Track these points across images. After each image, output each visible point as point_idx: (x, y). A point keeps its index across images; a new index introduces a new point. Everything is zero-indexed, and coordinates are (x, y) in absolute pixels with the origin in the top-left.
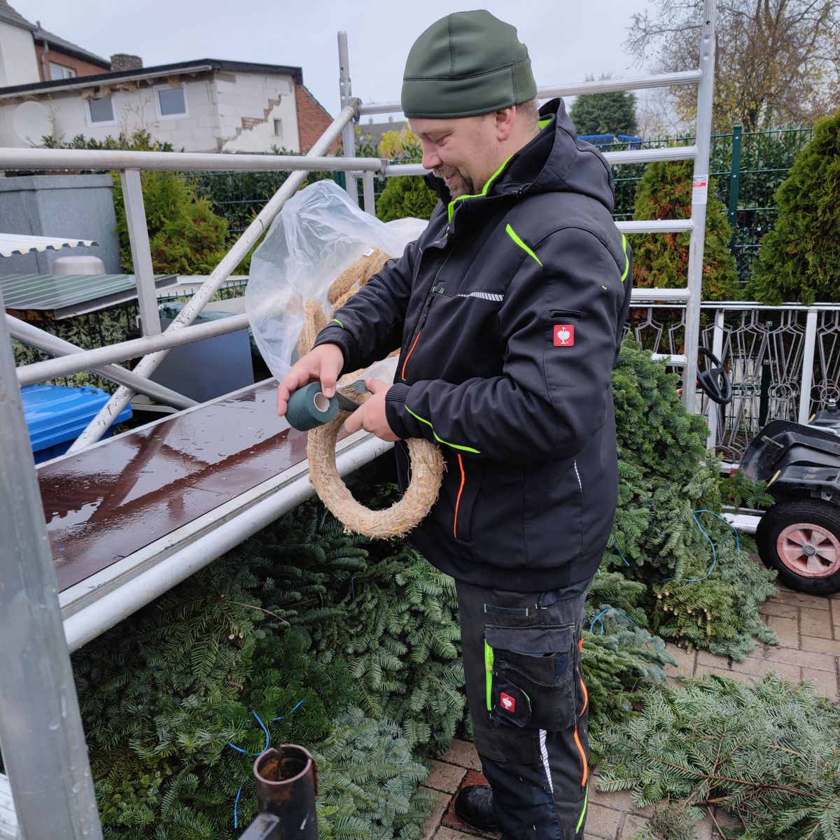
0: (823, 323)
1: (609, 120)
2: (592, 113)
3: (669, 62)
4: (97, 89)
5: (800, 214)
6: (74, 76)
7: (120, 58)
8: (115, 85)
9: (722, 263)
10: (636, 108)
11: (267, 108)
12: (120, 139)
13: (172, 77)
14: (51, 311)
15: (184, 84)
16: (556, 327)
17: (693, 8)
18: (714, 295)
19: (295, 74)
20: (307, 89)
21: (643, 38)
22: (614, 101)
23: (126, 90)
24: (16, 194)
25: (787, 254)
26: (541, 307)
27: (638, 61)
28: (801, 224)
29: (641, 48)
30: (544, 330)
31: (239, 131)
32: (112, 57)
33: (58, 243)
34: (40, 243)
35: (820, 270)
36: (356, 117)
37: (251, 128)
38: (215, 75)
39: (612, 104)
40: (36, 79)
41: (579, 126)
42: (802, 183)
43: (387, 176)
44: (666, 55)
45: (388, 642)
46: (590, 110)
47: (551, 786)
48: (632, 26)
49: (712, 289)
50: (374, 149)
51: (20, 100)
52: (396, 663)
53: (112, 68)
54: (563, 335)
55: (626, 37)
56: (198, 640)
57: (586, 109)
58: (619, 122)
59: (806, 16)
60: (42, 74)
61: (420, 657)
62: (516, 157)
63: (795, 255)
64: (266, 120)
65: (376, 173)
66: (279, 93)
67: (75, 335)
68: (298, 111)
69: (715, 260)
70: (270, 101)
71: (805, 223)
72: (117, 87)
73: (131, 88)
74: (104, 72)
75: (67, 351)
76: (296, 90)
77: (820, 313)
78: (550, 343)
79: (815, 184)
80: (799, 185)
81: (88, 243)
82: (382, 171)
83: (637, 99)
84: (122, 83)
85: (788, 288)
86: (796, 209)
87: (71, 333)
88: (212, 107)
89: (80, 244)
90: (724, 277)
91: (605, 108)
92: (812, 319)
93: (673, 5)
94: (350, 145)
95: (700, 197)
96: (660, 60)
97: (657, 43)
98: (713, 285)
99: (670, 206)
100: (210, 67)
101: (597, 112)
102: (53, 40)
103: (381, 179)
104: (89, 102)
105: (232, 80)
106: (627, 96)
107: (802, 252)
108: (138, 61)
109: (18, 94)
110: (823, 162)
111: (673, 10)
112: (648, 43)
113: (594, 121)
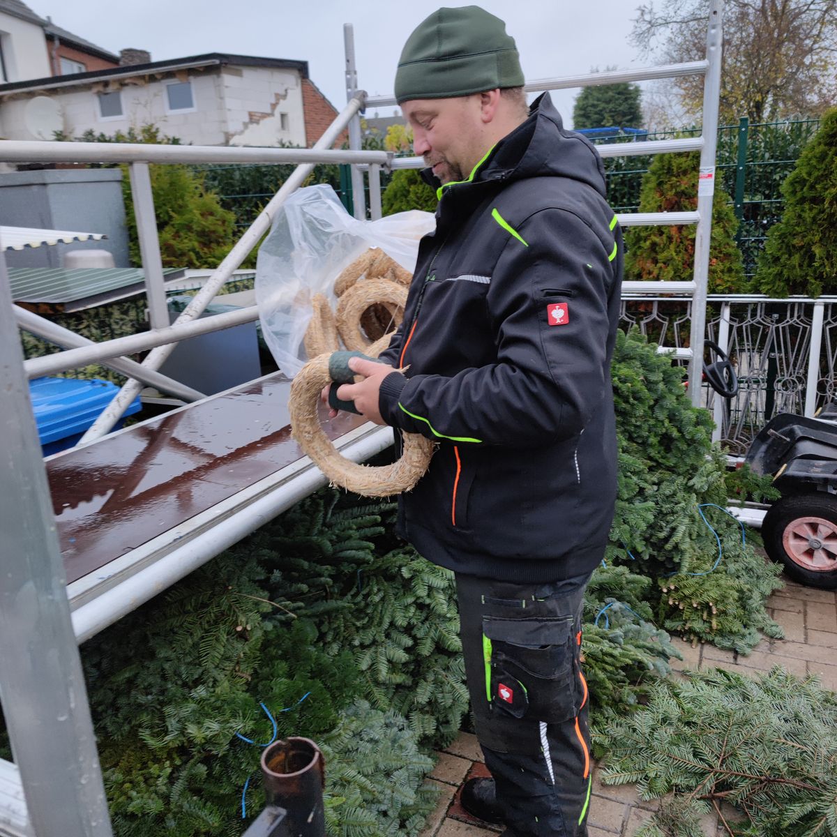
0: (829, 316)
1: (614, 113)
2: (597, 106)
3: (674, 54)
4: (106, 84)
5: (807, 206)
6: (84, 70)
7: (128, 52)
8: (124, 79)
9: (728, 256)
10: (641, 101)
11: (273, 101)
12: (129, 133)
13: (181, 72)
14: (62, 304)
15: (192, 78)
18: (720, 288)
19: (301, 68)
20: (313, 83)
21: (649, 29)
22: (620, 93)
23: (135, 84)
24: (27, 188)
25: (794, 246)
27: (642, 54)
28: (808, 216)
29: (646, 40)
30: (537, 311)
31: (246, 125)
32: (121, 52)
33: (68, 236)
34: (51, 236)
35: (826, 262)
36: (362, 109)
37: (257, 122)
38: (222, 69)
39: (617, 96)
40: (47, 74)
41: (584, 119)
42: (809, 174)
43: (393, 169)
44: (671, 48)
45: (394, 635)
46: (595, 102)
48: (637, 18)
49: (718, 282)
50: (379, 142)
51: (31, 95)
52: (402, 656)
53: (121, 63)
54: (557, 314)
55: (631, 29)
56: (207, 631)
57: (591, 102)
58: (624, 115)
59: (812, 7)
60: (53, 69)
61: (426, 649)
62: (501, 144)
63: (802, 247)
64: (272, 115)
65: (382, 166)
66: (285, 86)
67: (85, 328)
68: (304, 105)
69: (720, 252)
70: (277, 95)
71: (812, 215)
72: (127, 82)
73: (140, 82)
74: (113, 66)
75: (76, 344)
76: (302, 84)
77: (826, 306)
78: (544, 323)
79: (822, 176)
80: (805, 176)
81: (98, 237)
82: (388, 164)
83: (642, 91)
84: (130, 78)
85: (795, 281)
86: (802, 200)
87: (81, 327)
88: (219, 101)
89: (90, 238)
90: (730, 270)
91: (610, 100)
92: (818, 312)
94: (356, 139)
95: (706, 188)
96: (665, 53)
97: (664, 34)
98: (720, 278)
99: (676, 199)
100: (217, 62)
101: (603, 105)
102: (63, 35)
103: (387, 172)
104: (99, 96)
105: (239, 74)
106: (631, 88)
107: (810, 245)
108: (145, 54)
109: (28, 89)
110: (830, 153)
111: (678, 1)
112: (653, 35)
113: (599, 114)
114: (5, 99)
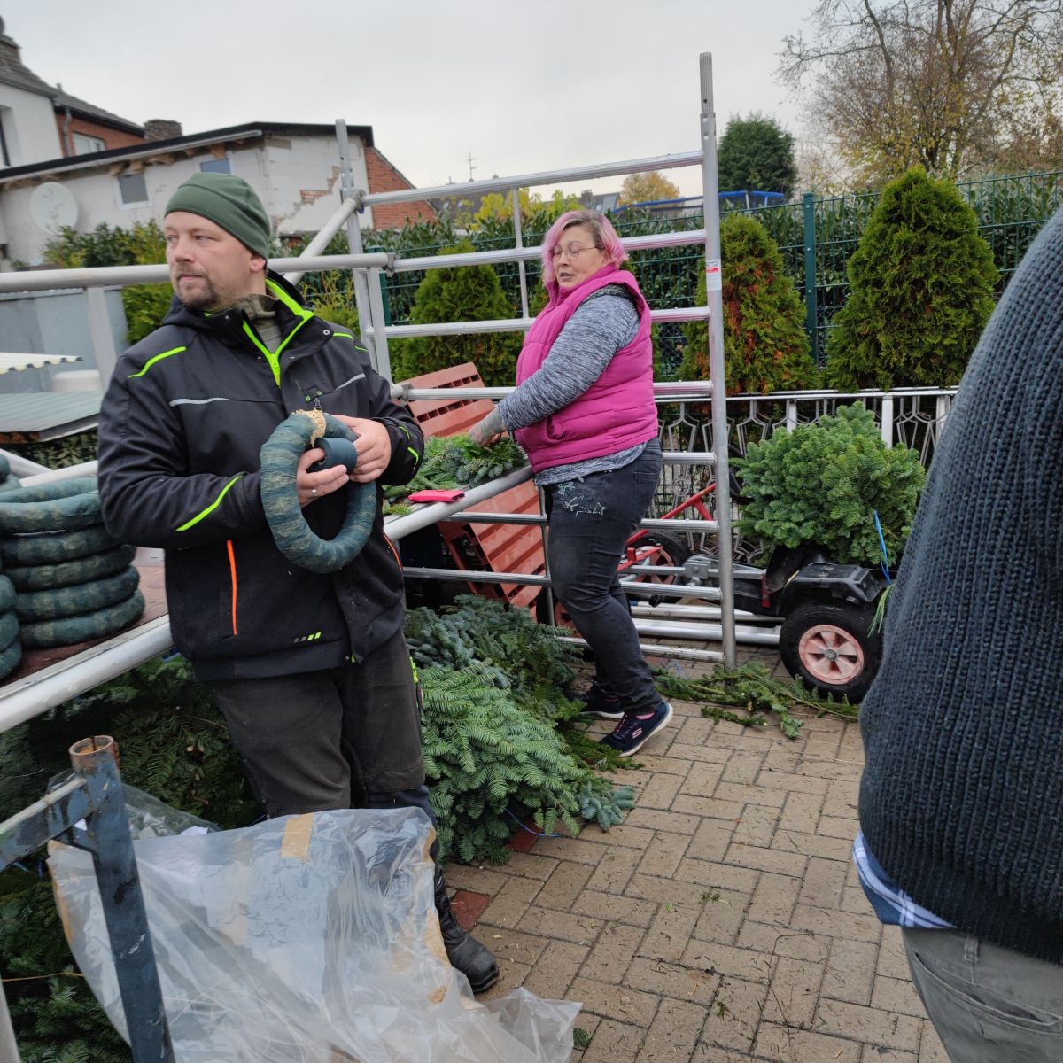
0: (902, 410)
1: (761, 168)
2: (741, 159)
3: (827, 94)
4: (127, 164)
6: (103, 148)
7: (156, 124)
8: (148, 157)
10: (794, 152)
11: (331, 177)
12: (150, 225)
13: (216, 146)
14: (36, 433)
15: (229, 154)
17: (859, 26)
18: (787, 383)
19: (363, 135)
20: (379, 152)
21: (798, 65)
22: (767, 143)
23: (160, 163)
25: (859, 335)
27: (792, 94)
29: (796, 77)
31: (297, 206)
32: (145, 124)
35: (894, 351)
37: (312, 202)
38: (266, 141)
39: (763, 147)
40: (57, 154)
41: (725, 177)
44: (822, 86)
46: (738, 155)
48: (783, 51)
49: (784, 377)
51: (38, 181)
53: (146, 137)
55: (777, 65)
57: (732, 155)
58: (774, 169)
59: (999, 28)
60: (64, 148)
63: (866, 336)
64: (330, 192)
65: (384, 268)
68: (369, 178)
69: (786, 344)
70: (334, 168)
71: (874, 300)
72: (152, 160)
73: (167, 160)
74: (136, 141)
76: (366, 154)
81: (71, 359)
82: (390, 266)
83: (795, 139)
84: (156, 156)
87: (61, 456)
88: (264, 179)
89: (64, 360)
90: (797, 364)
91: (756, 153)
92: (887, 407)
93: (833, 23)
95: (714, 282)
96: (815, 93)
97: (819, 67)
98: (785, 373)
99: (733, 286)
100: (260, 133)
101: (746, 159)
102: (77, 107)
104: (119, 179)
105: (287, 145)
106: (781, 137)
107: (874, 333)
108: (174, 126)
109: (34, 174)
111: (833, 29)
112: (805, 70)
113: (742, 169)
114: (7, 187)
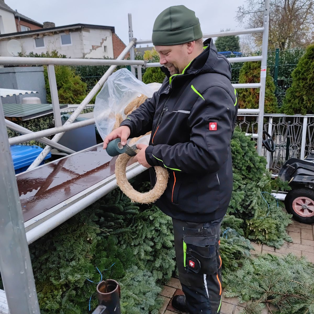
0: (309, 122)
1: (229, 46)
2: (223, 43)
3: (252, 24)
4: (38, 35)
5: (301, 81)
6: (29, 30)
7: (46, 23)
8: (45, 33)
9: (272, 99)
10: (240, 42)
11: (102, 42)
12: (47, 53)
13: (66, 30)
14: (21, 118)
15: (70, 33)
16: (210, 123)
17: (261, 4)
18: (269, 111)
19: (112, 29)
20: (116, 35)
21: (242, 15)
22: (231, 39)
23: (49, 35)
24: (8, 74)
25: (296, 96)
26: (204, 116)
27: (240, 24)
28: (301, 85)
29: (241, 19)
30: (205, 125)
31: (91, 50)
32: (44, 23)
33: (23, 92)
34: (17, 92)
35: (308, 102)
36: (135, 45)
37: (95, 49)
38: (82, 30)
39: (230, 40)
40: (15, 31)
41: (218, 48)
42: (302, 69)
43: (146, 67)
44: (251, 22)
45: (147, 241)
46: (222, 42)
47: (208, 295)
48: (238, 11)
49: (268, 109)
50: (141, 57)
51: (10, 39)
52: (150, 249)
53: (44, 27)
54: (213, 126)
55: (236, 15)
56: (76, 240)
58: (233, 47)
59: (303, 7)
60: (18, 29)
61: (159, 247)
62: (195, 60)
63: (299, 96)
64: (101, 46)
65: (142, 66)
66: (106, 36)
67: (30, 126)
68: (113, 43)
69: (269, 98)
70: (103, 39)
71: (303, 85)
73: (51, 34)
74: (41, 28)
75: (27, 132)
76: (112, 35)
77: (308, 118)
78: (208, 129)
79: (306, 70)
80: (300, 70)
81: (35, 92)
82: (145, 65)
83: (240, 38)
84: (47, 33)
85: (296, 109)
86: (299, 79)
87: (28, 126)
88: (81, 41)
89: (32, 93)
90: (272, 105)
91: (228, 41)
92: (305, 120)
93: (253, 3)
94: (133, 56)
95: (263, 75)
96: (248, 24)
97: (247, 17)
98: (269, 108)
99: (252, 78)
100: (80, 27)
101: (225, 43)
102: (22, 17)
103: (144, 68)
104: (35, 39)
105: (89, 31)
106: (236, 37)
107: (302, 95)
108: (53, 24)
109: (8, 37)
110: (310, 62)
111: (253, 5)
112: (244, 17)
113: (224, 46)
